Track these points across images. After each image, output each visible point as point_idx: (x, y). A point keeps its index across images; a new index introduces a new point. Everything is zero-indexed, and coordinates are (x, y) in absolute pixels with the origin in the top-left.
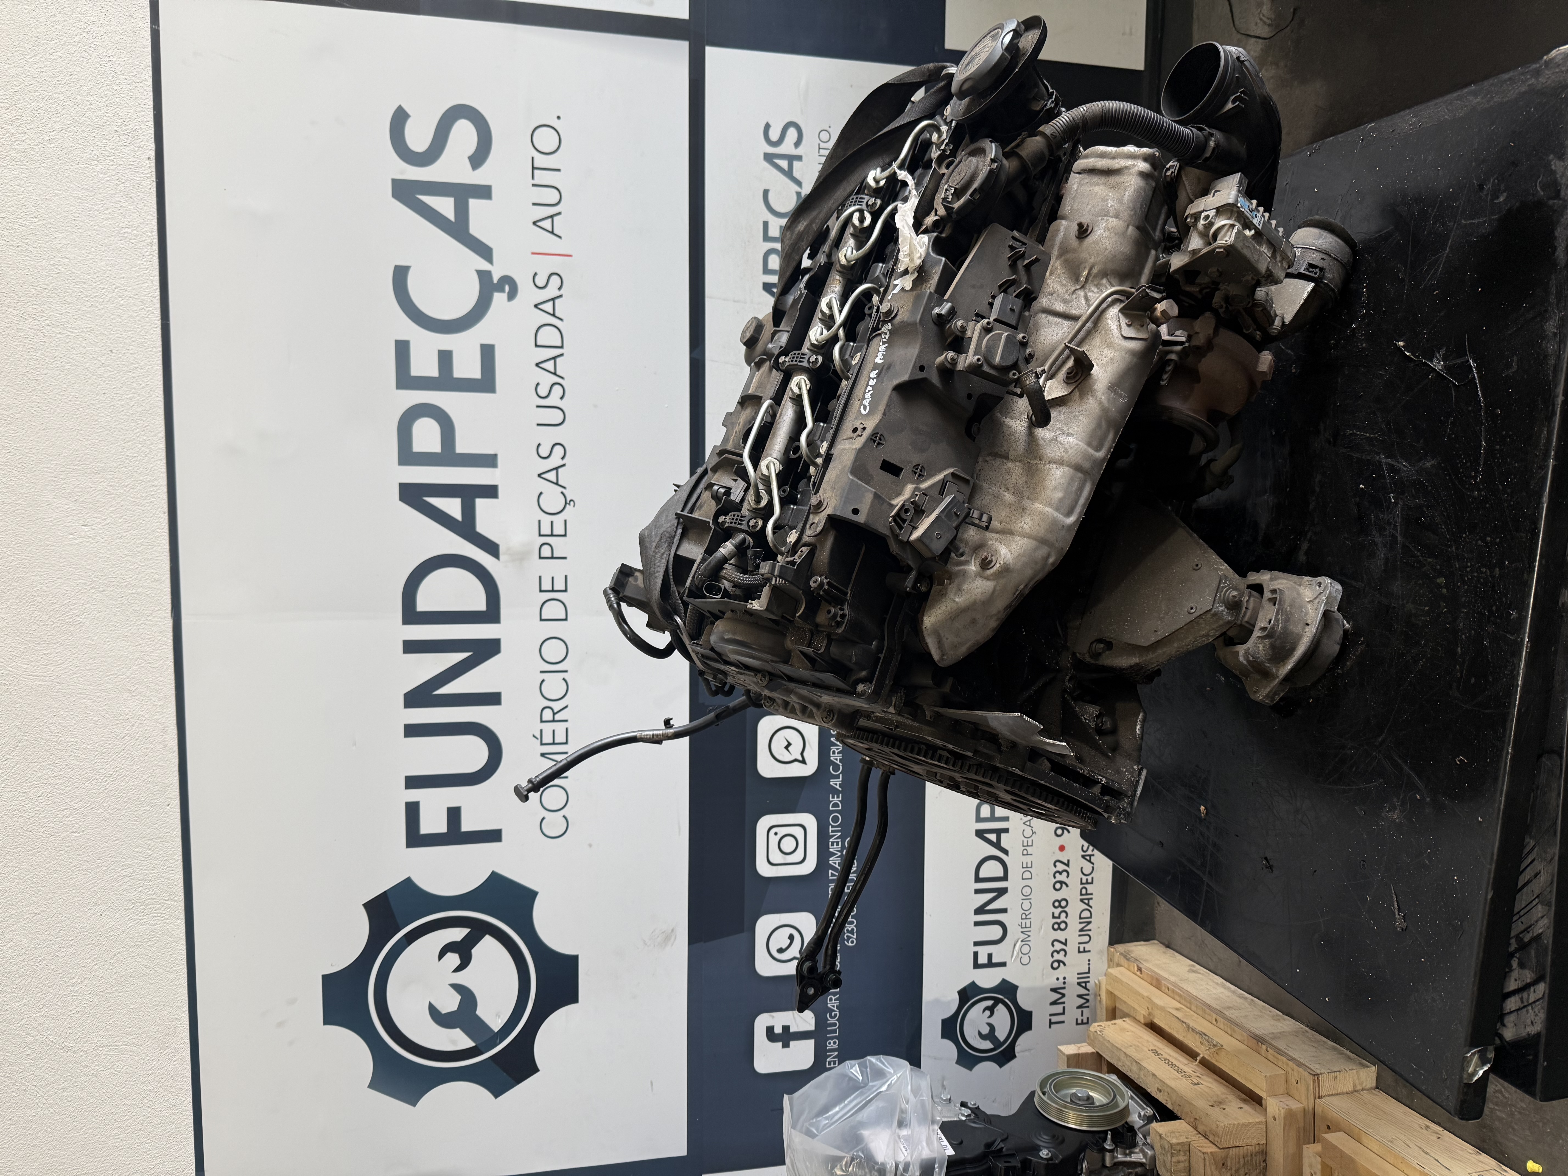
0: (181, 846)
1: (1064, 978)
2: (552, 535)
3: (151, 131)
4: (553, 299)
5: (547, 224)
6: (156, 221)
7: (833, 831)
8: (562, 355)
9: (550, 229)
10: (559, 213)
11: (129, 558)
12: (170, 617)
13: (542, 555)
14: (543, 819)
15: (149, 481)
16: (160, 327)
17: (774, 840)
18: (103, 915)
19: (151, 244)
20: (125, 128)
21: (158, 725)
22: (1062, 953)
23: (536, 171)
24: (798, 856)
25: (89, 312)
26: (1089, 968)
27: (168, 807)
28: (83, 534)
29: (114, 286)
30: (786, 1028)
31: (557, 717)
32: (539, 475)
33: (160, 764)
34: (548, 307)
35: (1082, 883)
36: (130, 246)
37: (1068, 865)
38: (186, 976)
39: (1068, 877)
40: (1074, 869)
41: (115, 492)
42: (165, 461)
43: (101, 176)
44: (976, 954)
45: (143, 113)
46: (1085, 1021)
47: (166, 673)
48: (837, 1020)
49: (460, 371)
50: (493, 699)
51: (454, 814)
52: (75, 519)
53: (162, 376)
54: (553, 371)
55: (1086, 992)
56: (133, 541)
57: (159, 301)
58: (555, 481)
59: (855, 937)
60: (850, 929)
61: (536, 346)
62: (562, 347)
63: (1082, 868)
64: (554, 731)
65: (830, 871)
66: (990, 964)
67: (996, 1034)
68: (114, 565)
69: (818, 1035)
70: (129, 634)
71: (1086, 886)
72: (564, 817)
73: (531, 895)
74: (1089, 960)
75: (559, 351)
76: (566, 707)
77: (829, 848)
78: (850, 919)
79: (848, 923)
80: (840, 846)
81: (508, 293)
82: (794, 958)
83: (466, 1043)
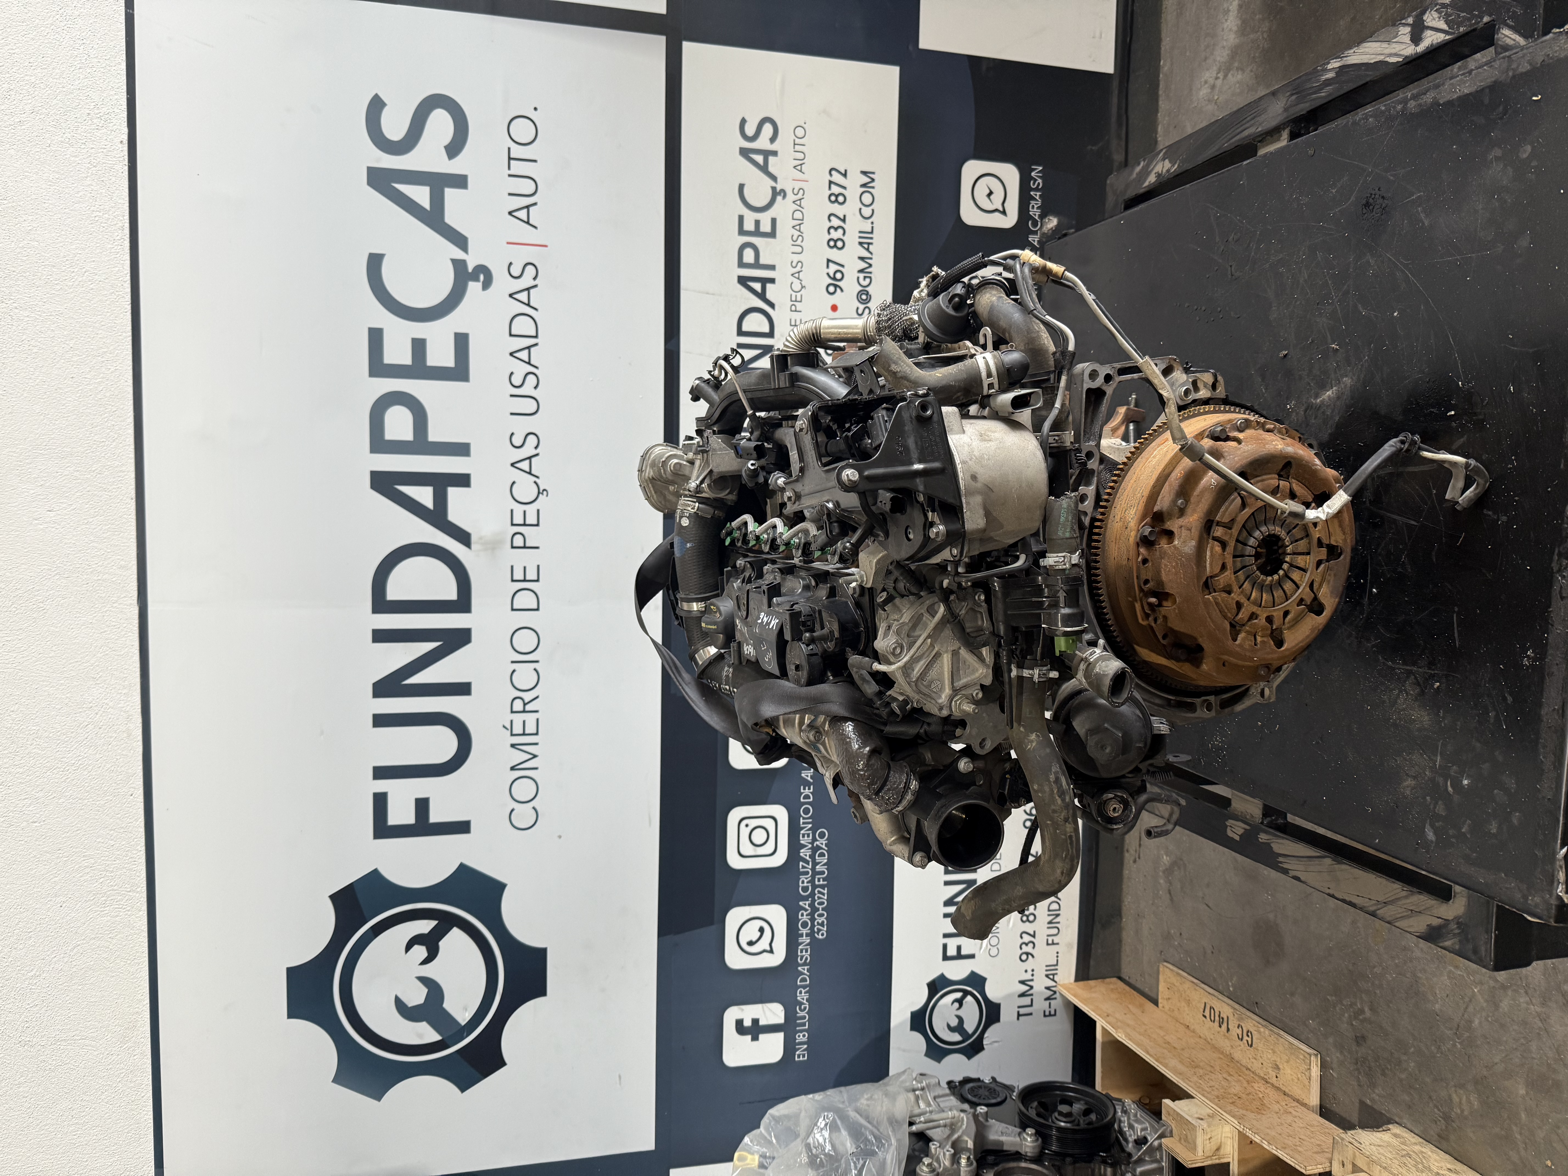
0: (143, 837)
1: (1033, 970)
2: (525, 525)
3: (125, 114)
4: (528, 289)
5: (522, 214)
6: (128, 205)
7: (804, 823)
8: (536, 345)
9: (526, 219)
10: (535, 204)
11: (95, 545)
12: (136, 604)
13: (515, 545)
14: (512, 810)
15: (117, 467)
16: (130, 311)
17: (745, 832)
20: (98, 111)
21: (122, 713)
22: (1031, 945)
23: (512, 162)
24: (769, 848)
25: (58, 295)
26: (1057, 960)
27: (132, 797)
29: (84, 270)
30: (755, 1021)
31: (528, 708)
32: (512, 465)
33: (124, 753)
34: (523, 296)
36: (101, 230)
38: (147, 968)
41: (81, 477)
42: (133, 447)
43: (72, 159)
44: (945, 947)
45: (116, 97)
46: (1053, 1013)
48: (806, 1013)
49: (432, 360)
50: (463, 689)
51: (422, 806)
52: (40, 504)
53: (131, 360)
54: (527, 360)
55: (1054, 984)
56: (100, 527)
57: (129, 286)
58: (528, 470)
59: (825, 929)
60: (820, 921)
61: (511, 335)
62: (536, 337)
64: (524, 722)
65: (801, 863)
66: (959, 956)
67: (965, 1026)
68: (80, 551)
69: (788, 1028)
70: (94, 621)
72: (534, 808)
73: (499, 888)
74: (1058, 953)
75: (532, 341)
76: (537, 697)
77: (800, 840)
78: (821, 912)
79: (818, 916)
80: (811, 838)
81: (483, 282)
82: (764, 951)
83: (432, 1036)
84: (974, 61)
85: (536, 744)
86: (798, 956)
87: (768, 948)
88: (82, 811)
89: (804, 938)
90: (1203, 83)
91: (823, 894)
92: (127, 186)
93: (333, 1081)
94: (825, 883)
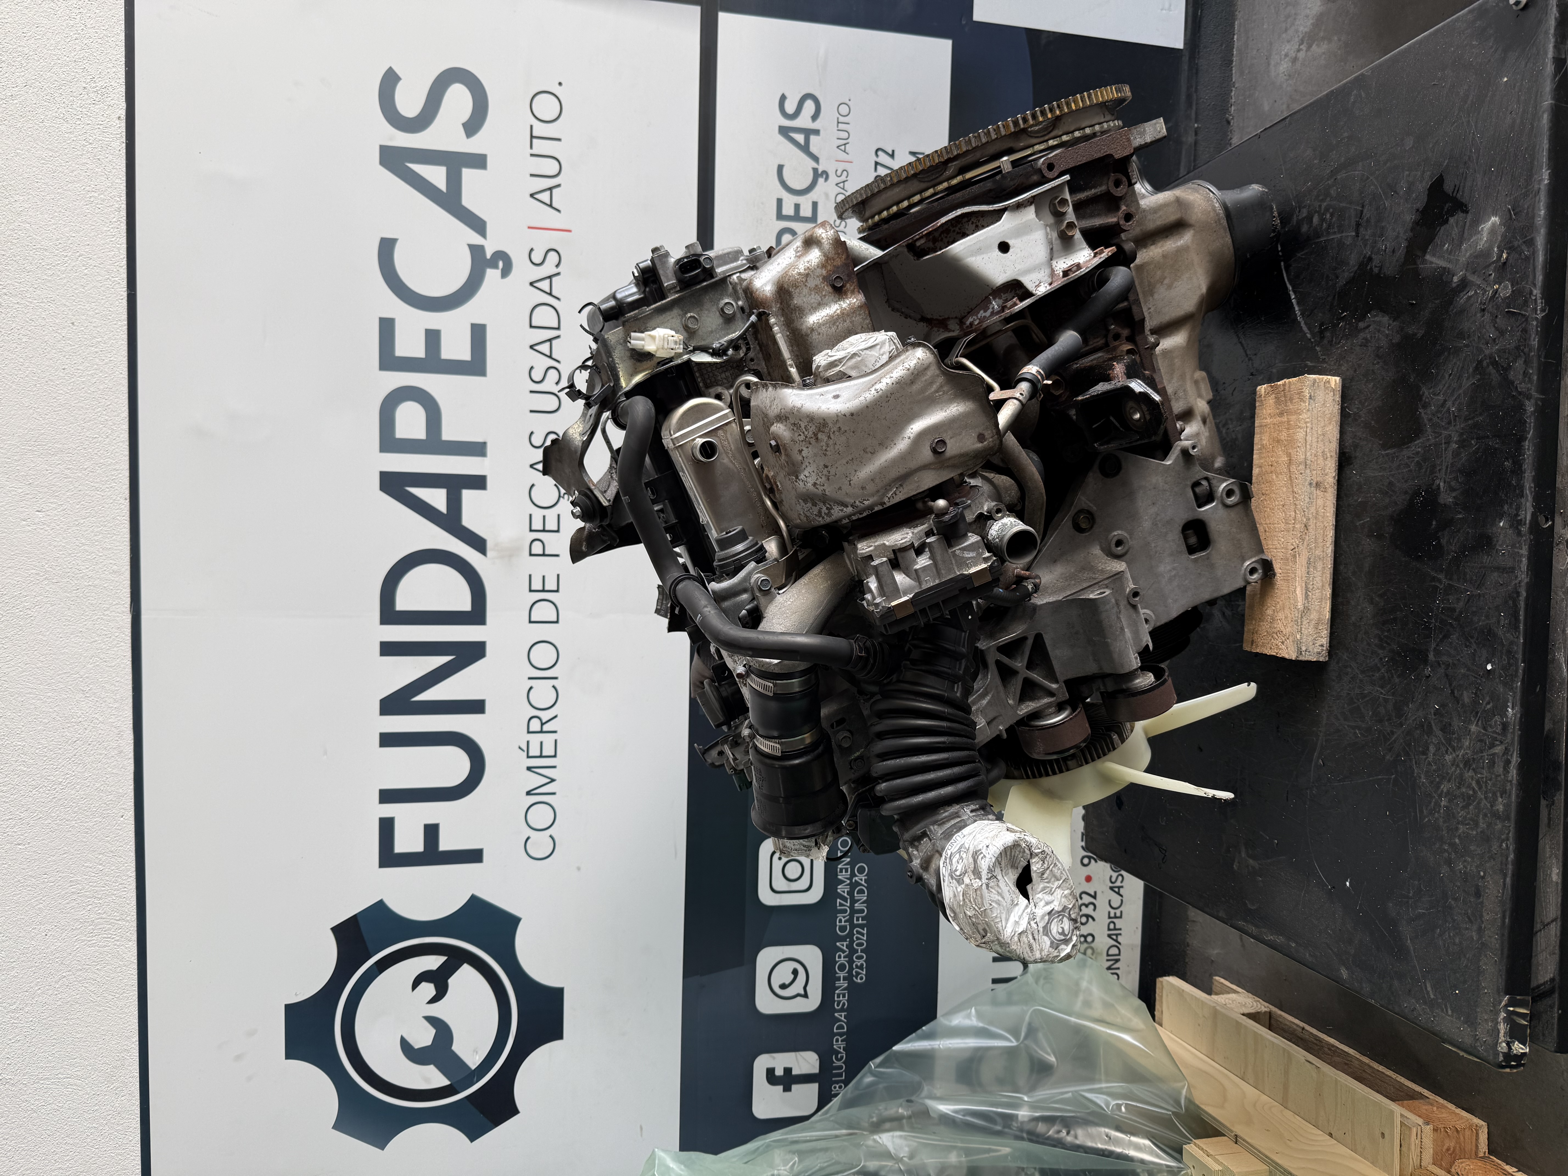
0: (134, 862)
2: (544, 531)
3: (123, 89)
4: (550, 277)
5: (545, 197)
6: (125, 185)
7: (842, 857)
8: (558, 337)
9: (548, 202)
10: (559, 186)
11: (86, 547)
12: (129, 612)
13: (533, 552)
15: (109, 465)
16: (126, 298)
17: (778, 865)
18: (49, 934)
19: (119, 210)
20: (94, 85)
21: (113, 729)
23: (534, 141)
24: (804, 883)
25: (50, 281)
27: (122, 819)
28: (36, 521)
29: (78, 254)
30: (788, 1071)
31: (545, 728)
32: (532, 466)
33: (114, 771)
34: (545, 285)
35: (1110, 917)
36: (97, 211)
37: (1094, 897)
38: (137, 1003)
39: (1094, 910)
40: (1101, 902)
41: (72, 475)
42: (128, 444)
43: (67, 136)
45: (114, 70)
47: (123, 672)
48: (843, 1063)
49: (447, 353)
50: (476, 707)
51: (431, 832)
52: (29, 503)
53: (126, 351)
54: (548, 354)
56: (91, 529)
57: (125, 271)
59: (864, 973)
60: (859, 964)
61: (531, 326)
62: (558, 328)
63: (1110, 901)
64: (541, 743)
65: (838, 900)
68: (70, 554)
69: (823, 1078)
70: (84, 630)
71: (1114, 920)
72: (551, 836)
73: (513, 922)
75: (554, 333)
76: (556, 717)
77: (837, 875)
78: (860, 954)
79: (856, 958)
80: (849, 873)
81: (502, 270)
82: (798, 995)
83: (441, 1081)
84: (1033, 35)
85: (554, 767)
86: (835, 1001)
87: (802, 992)
88: (70, 833)
89: (842, 982)
90: (1283, 57)
91: (863, 935)
92: (125, 165)
93: (333, 1128)
94: (865, 922)
